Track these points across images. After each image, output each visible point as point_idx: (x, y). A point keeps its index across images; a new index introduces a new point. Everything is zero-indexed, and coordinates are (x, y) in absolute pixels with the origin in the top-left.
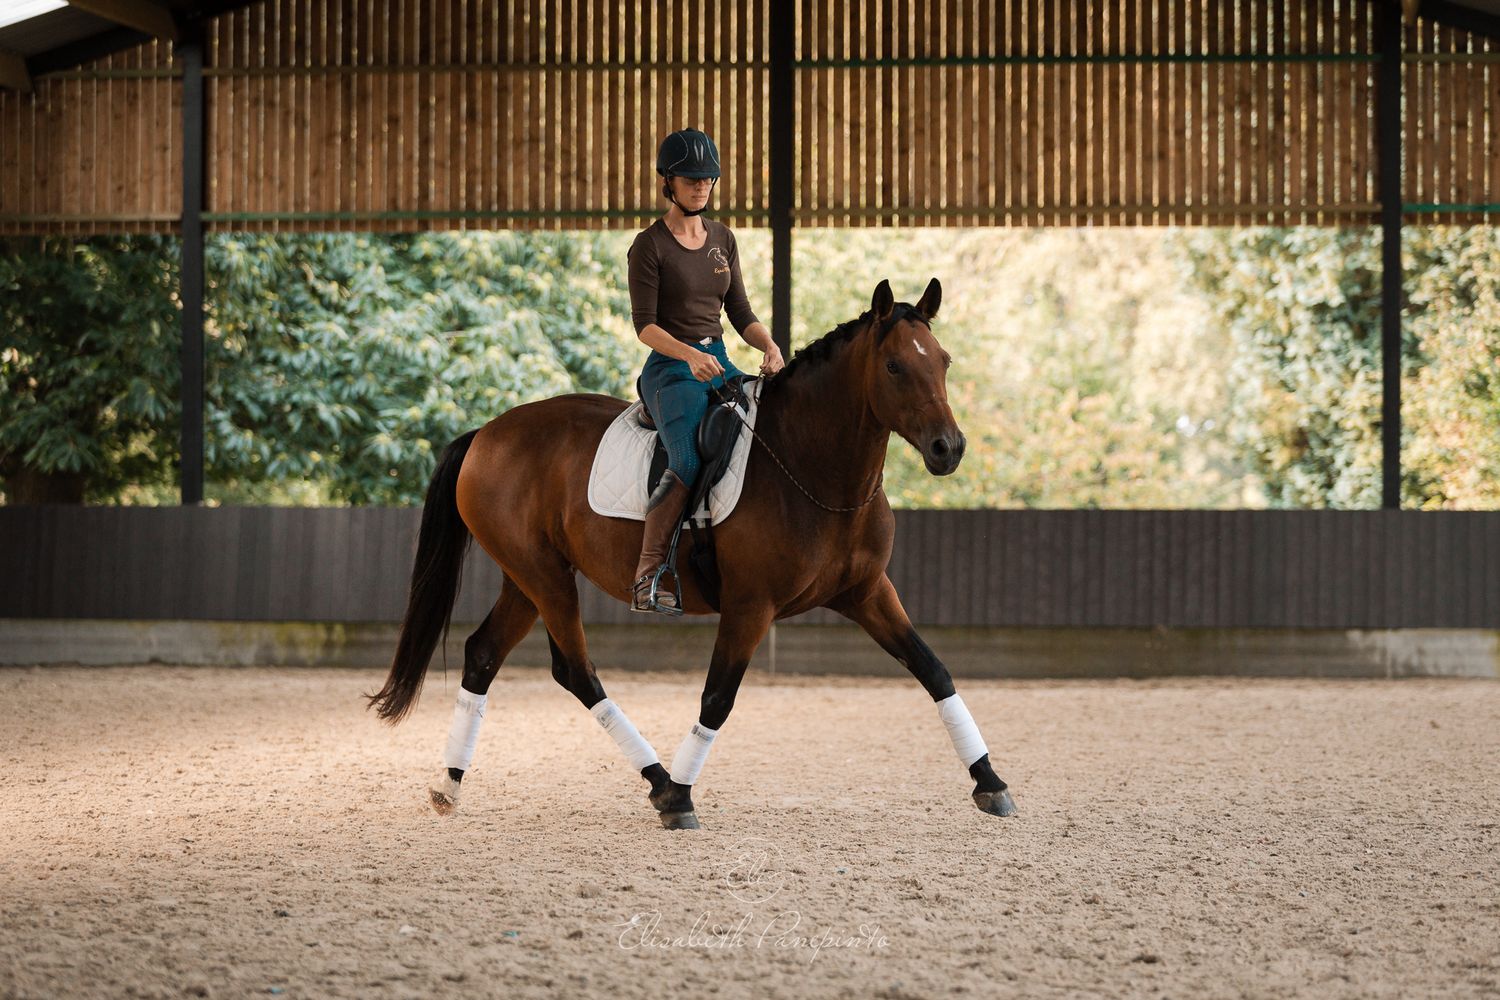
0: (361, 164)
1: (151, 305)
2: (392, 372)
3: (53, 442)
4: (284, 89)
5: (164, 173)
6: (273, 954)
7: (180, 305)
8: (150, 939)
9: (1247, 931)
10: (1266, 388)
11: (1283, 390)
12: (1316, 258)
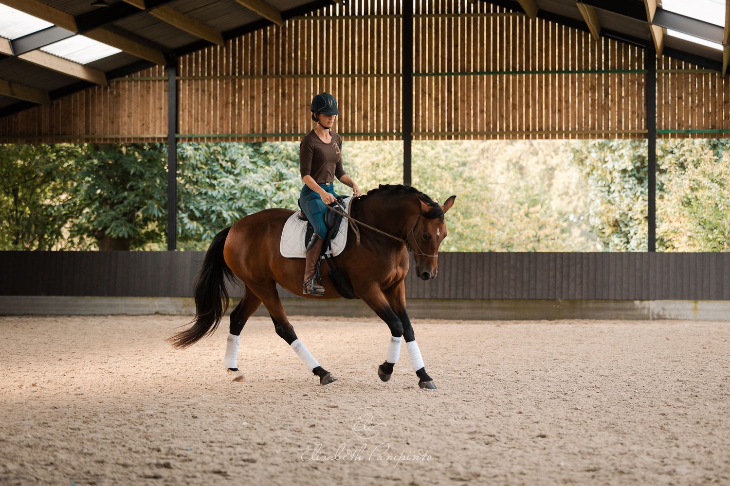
0: (240, 115)
1: (155, 171)
2: (252, 198)
3: (117, 226)
4: (209, 85)
5: (161, 118)
6: (190, 434)
7: (167, 171)
8: (141, 428)
9: (584, 424)
10: (602, 204)
11: (610, 204)
12: (622, 151)
